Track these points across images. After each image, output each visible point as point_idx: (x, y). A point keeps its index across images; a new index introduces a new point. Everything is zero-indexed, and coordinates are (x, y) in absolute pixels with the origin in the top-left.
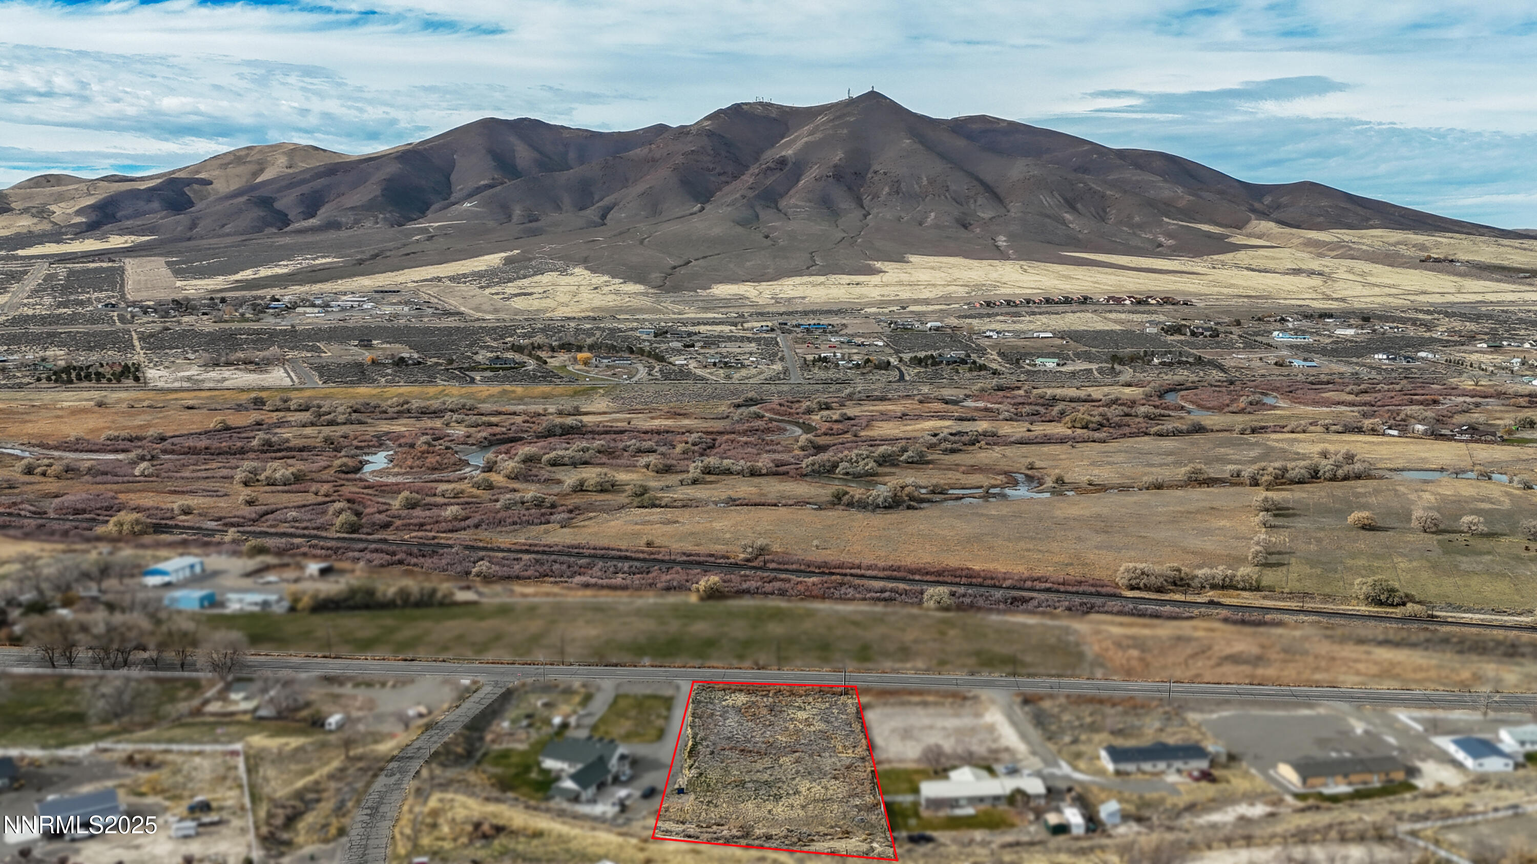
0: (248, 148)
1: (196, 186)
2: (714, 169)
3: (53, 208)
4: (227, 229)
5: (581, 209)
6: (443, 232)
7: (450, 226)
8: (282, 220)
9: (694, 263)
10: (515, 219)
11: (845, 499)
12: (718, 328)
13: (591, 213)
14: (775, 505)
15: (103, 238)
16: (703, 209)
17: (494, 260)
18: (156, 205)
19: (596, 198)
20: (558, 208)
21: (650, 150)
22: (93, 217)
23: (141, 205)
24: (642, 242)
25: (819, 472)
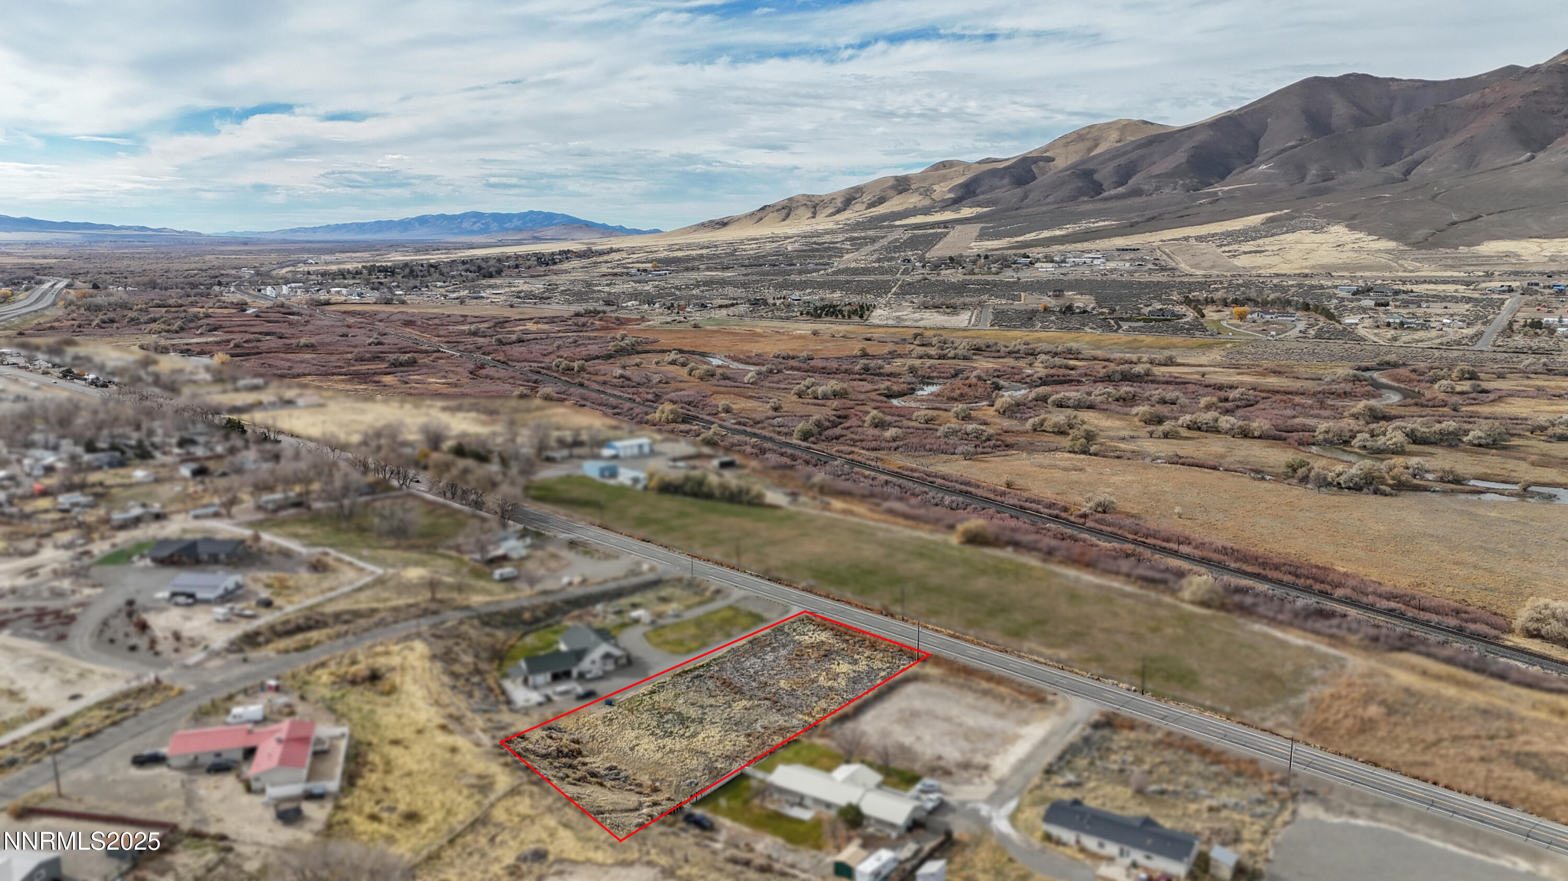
0: (1090, 127)
1: (1041, 164)
2: (1559, 111)
3: (935, 187)
4: (1049, 200)
5: (1385, 165)
6: (1230, 197)
7: (1238, 189)
8: (1097, 189)
9: (1485, 218)
10: (1308, 179)
11: (1301, 472)
12: (1441, 287)
13: (1394, 170)
14: (1215, 468)
15: (957, 210)
16: (1533, 157)
17: (1256, 220)
18: (1006, 181)
19: (1406, 152)
20: (1359, 165)
21: (1483, 95)
22: (960, 194)
23: (997, 182)
24: (1433, 198)
25: (1332, 443)
